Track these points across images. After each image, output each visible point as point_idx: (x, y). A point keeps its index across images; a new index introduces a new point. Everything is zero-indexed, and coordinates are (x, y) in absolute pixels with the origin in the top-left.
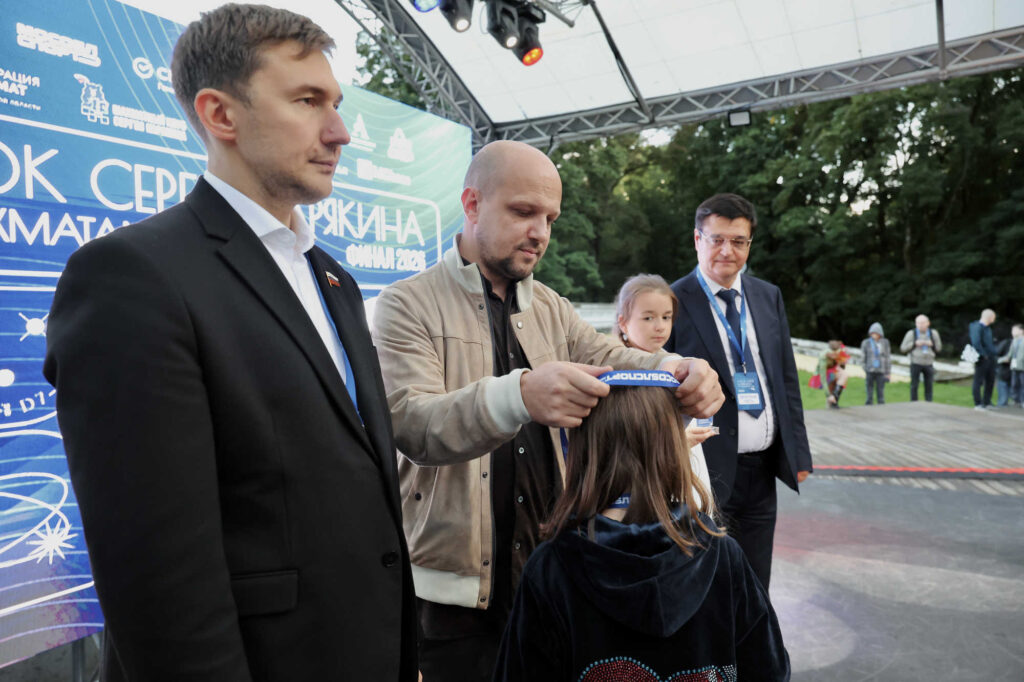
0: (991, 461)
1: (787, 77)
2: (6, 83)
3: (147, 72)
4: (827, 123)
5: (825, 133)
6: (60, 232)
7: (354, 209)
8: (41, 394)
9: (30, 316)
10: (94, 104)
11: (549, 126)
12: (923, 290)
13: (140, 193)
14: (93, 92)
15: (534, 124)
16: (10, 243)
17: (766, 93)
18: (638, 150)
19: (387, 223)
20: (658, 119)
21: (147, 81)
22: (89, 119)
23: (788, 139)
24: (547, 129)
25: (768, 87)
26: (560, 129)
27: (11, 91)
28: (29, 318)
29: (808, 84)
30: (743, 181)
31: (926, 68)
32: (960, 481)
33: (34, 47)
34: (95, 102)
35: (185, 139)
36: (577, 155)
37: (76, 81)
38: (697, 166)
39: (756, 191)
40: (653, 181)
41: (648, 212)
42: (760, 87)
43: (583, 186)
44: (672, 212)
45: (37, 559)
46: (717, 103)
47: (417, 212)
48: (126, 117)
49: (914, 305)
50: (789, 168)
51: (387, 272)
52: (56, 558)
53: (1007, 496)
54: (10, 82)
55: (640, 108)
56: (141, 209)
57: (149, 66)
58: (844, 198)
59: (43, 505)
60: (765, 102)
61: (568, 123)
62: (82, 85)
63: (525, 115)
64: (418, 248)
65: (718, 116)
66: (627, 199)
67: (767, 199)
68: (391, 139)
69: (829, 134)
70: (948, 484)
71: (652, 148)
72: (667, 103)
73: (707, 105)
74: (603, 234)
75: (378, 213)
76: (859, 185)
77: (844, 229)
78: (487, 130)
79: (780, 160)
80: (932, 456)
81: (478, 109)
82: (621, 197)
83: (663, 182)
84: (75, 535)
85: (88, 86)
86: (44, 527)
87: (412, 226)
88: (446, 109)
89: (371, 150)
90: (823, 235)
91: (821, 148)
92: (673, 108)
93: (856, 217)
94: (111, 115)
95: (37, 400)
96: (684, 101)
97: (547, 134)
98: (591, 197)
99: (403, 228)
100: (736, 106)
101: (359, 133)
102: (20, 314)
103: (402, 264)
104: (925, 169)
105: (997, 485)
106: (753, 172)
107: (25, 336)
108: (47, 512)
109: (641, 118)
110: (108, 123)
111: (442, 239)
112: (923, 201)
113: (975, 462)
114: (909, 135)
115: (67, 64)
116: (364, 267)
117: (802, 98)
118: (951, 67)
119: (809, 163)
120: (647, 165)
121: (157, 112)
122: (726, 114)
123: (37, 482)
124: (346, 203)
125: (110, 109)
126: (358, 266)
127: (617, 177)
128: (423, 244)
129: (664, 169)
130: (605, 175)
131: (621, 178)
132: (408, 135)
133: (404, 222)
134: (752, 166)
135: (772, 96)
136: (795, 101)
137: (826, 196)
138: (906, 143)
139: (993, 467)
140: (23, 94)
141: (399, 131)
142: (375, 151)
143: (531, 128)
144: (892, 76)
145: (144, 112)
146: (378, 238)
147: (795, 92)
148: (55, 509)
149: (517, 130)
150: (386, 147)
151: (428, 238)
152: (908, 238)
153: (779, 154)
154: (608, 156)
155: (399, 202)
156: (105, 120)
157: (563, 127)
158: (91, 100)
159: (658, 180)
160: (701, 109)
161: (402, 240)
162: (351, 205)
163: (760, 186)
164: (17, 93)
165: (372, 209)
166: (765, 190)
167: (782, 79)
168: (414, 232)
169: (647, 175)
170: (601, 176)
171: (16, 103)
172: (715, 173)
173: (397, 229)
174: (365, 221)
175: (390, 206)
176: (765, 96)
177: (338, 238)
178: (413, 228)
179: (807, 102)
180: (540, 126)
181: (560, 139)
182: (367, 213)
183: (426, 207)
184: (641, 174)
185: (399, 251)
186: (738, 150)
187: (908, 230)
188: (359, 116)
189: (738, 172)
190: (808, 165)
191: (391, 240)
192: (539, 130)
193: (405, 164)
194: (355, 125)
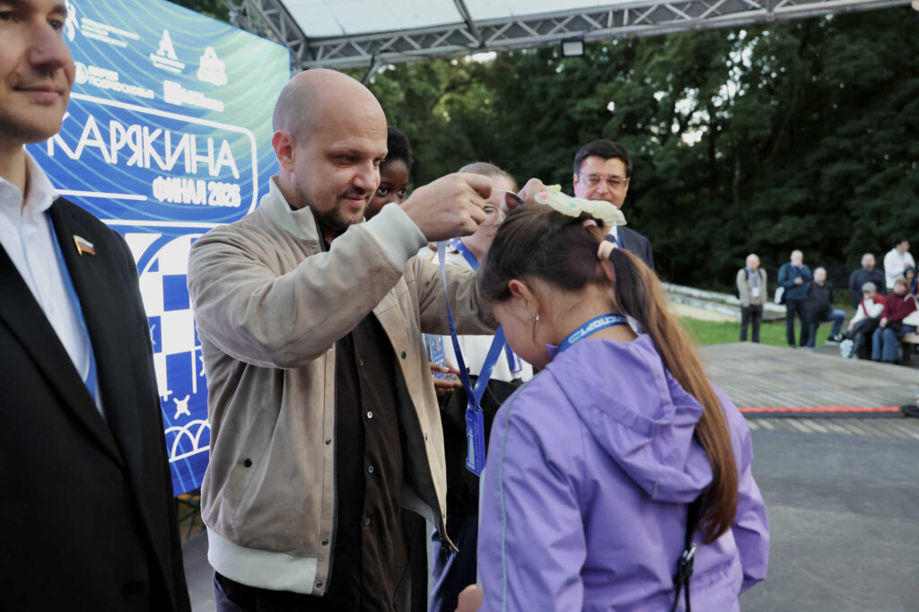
0: (806, 400)
1: (621, 7)
4: (659, 47)
5: (658, 58)
7: (162, 137)
11: (370, 44)
12: (750, 227)
15: (353, 41)
17: (601, 23)
18: (461, 66)
19: (198, 154)
20: (488, 43)
23: (621, 62)
24: (368, 47)
25: (601, 18)
26: (383, 48)
29: (643, 17)
30: (573, 105)
31: (754, 8)
32: (777, 421)
36: (392, 68)
38: (524, 86)
39: (587, 117)
40: (476, 102)
41: (470, 135)
42: (595, 16)
43: (400, 104)
44: (497, 136)
46: (550, 30)
47: (230, 142)
49: (742, 242)
50: (620, 94)
51: (200, 207)
53: (819, 433)
55: (470, 30)
58: (676, 128)
60: (598, 32)
61: (391, 42)
63: (343, 30)
64: (232, 181)
65: (551, 44)
66: (448, 119)
67: (597, 127)
68: (202, 58)
69: (661, 59)
70: (765, 423)
71: (476, 64)
72: (499, 27)
73: (541, 31)
74: (421, 158)
75: (188, 142)
76: (690, 115)
77: (675, 161)
78: (300, 44)
79: (611, 85)
80: (752, 396)
81: (289, 19)
82: (441, 118)
83: (487, 101)
87: (226, 158)
88: (252, 18)
89: (180, 71)
90: (654, 167)
91: (653, 73)
92: (505, 33)
93: (686, 148)
96: (515, 25)
97: (368, 52)
98: (408, 116)
99: (216, 159)
100: (569, 34)
101: (166, 52)
103: (215, 199)
104: (755, 102)
105: (810, 423)
106: (582, 96)
109: (471, 42)
111: (259, 172)
112: (752, 135)
113: (791, 401)
114: (740, 64)
116: (173, 203)
117: (636, 32)
118: (778, 9)
119: (641, 89)
120: (468, 83)
122: (559, 42)
124: (152, 130)
126: (166, 201)
127: (437, 94)
128: (237, 176)
129: (489, 87)
130: (425, 92)
131: (441, 96)
132: (221, 54)
133: (216, 153)
134: (582, 89)
135: (605, 26)
136: (629, 33)
137: (657, 124)
138: (737, 73)
139: (808, 406)
141: (210, 51)
142: (184, 72)
143: (350, 45)
144: (724, 14)
146: (188, 170)
147: (629, 24)
149: (333, 47)
150: (196, 68)
151: (243, 170)
152: (737, 173)
153: (610, 78)
154: (427, 71)
155: (209, 130)
157: (386, 46)
159: (481, 99)
160: (532, 36)
161: (214, 171)
162: (158, 132)
163: (590, 112)
165: (181, 137)
166: (595, 117)
167: (616, 9)
168: (226, 163)
169: (470, 94)
170: (419, 93)
172: (544, 96)
173: (209, 160)
174: (173, 151)
175: (201, 132)
176: (598, 26)
177: (143, 169)
178: (226, 157)
179: (639, 35)
180: (362, 44)
181: (382, 60)
182: (176, 140)
183: (239, 136)
184: (463, 93)
185: (212, 185)
186: (568, 71)
187: (738, 164)
188: (166, 33)
189: (566, 95)
190: (639, 91)
191: (203, 173)
192: (358, 48)
193: (216, 87)
194: (161, 43)
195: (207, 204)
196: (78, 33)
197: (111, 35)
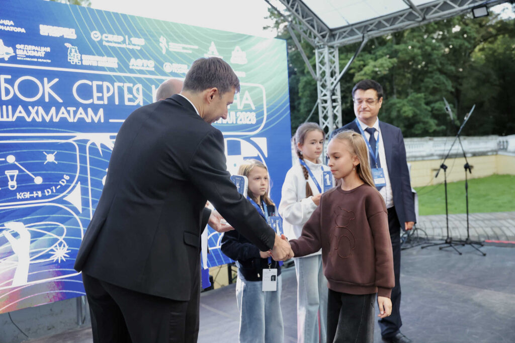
2: (36, 52)
3: (97, 38)
6: (60, 115)
8: (54, 188)
9: (48, 153)
10: (74, 56)
11: (363, 28)
13: (96, 94)
14: (73, 51)
15: (354, 27)
16: (39, 122)
20: (428, 17)
21: (98, 42)
22: (72, 63)
24: (362, 29)
26: (369, 29)
27: (38, 56)
28: (48, 154)
33: (47, 35)
34: (74, 55)
35: (117, 67)
37: (66, 47)
41: (498, 70)
45: (53, 260)
47: (249, 92)
48: (88, 60)
52: (62, 261)
54: (37, 51)
55: (415, 11)
56: (96, 102)
57: (99, 34)
59: (55, 236)
61: (374, 25)
62: (68, 48)
63: (348, 22)
64: (251, 111)
68: (232, 53)
72: (434, 6)
74: (461, 88)
78: (326, 34)
84: (70, 251)
85: (71, 48)
86: (56, 246)
94: (81, 60)
95: (52, 190)
97: (361, 32)
99: (241, 101)
100: (478, 4)
101: (213, 52)
102: (44, 153)
103: (241, 120)
107: (46, 162)
108: (57, 240)
109: (417, 17)
110: (80, 64)
111: (267, 105)
115: (62, 40)
121: (103, 56)
123: (53, 226)
125: (81, 57)
127: (472, 46)
128: (254, 108)
132: (243, 50)
133: (241, 98)
140: (43, 56)
141: (237, 47)
143: (352, 30)
145: (97, 56)
148: (61, 239)
149: (345, 32)
151: (258, 105)
156: (79, 63)
157: (371, 27)
158: (72, 54)
161: (240, 107)
164: (41, 56)
168: (247, 102)
171: (40, 60)
173: (237, 101)
178: (247, 99)
180: (357, 28)
181: (369, 36)
183: (256, 88)
185: (239, 113)
188: (213, 43)
191: (234, 108)
192: (357, 31)
193: (241, 66)
194: (210, 49)
195: (236, 123)
196: (167, 50)
197: (184, 48)
